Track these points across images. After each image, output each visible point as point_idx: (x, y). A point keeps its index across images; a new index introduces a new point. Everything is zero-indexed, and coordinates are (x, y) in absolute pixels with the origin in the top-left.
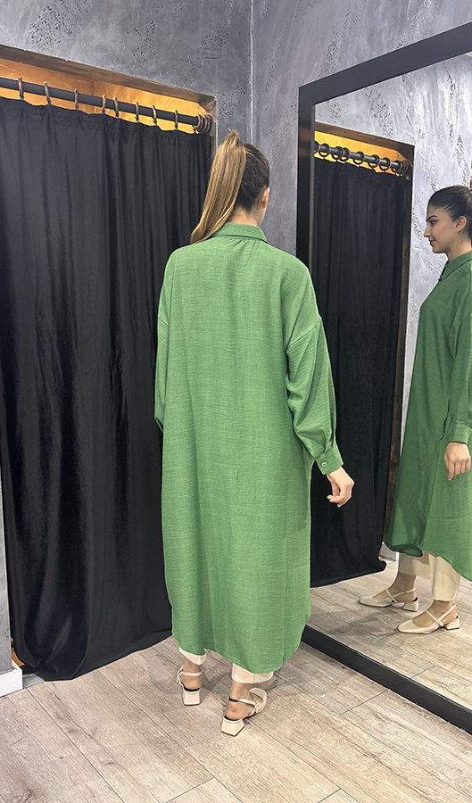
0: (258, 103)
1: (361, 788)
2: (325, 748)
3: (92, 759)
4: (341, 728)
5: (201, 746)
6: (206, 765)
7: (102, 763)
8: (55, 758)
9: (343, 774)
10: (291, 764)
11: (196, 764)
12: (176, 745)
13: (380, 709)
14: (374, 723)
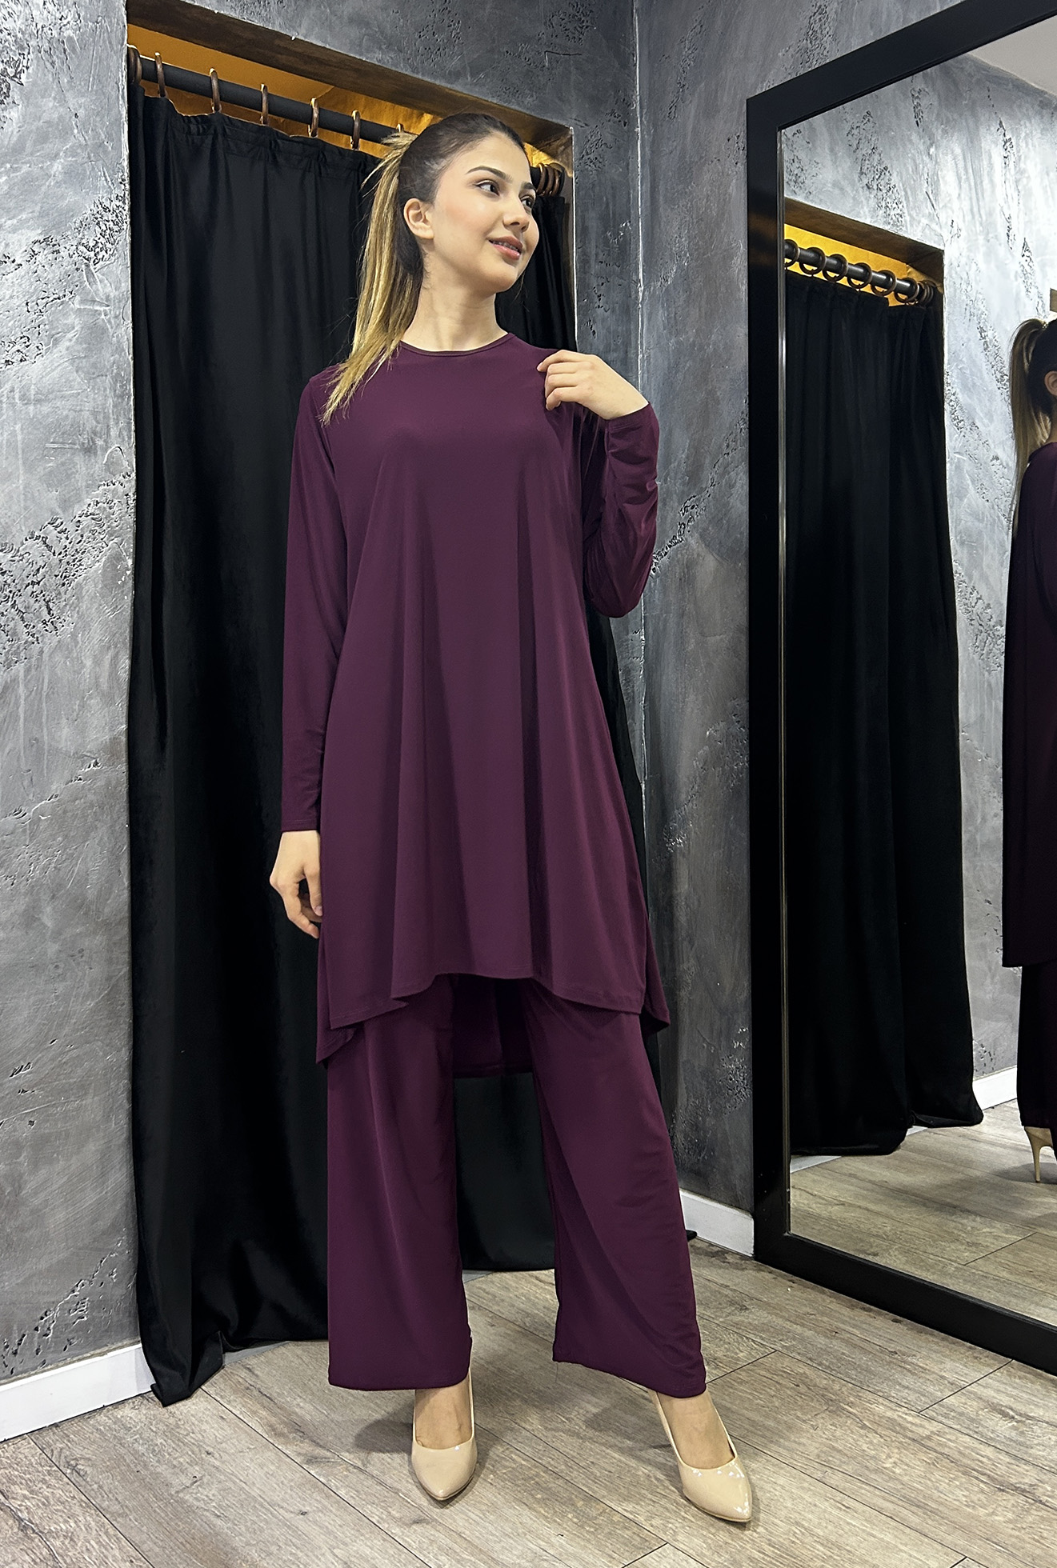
0: (653, 142)
1: (1014, 1556)
2: (906, 1479)
3: (375, 1513)
4: (929, 1438)
5: (618, 1481)
6: (641, 1519)
7: (399, 1521)
8: (288, 1515)
9: (962, 1528)
10: (835, 1512)
11: (616, 1518)
12: (561, 1481)
13: (1005, 1400)
14: (1003, 1427)
